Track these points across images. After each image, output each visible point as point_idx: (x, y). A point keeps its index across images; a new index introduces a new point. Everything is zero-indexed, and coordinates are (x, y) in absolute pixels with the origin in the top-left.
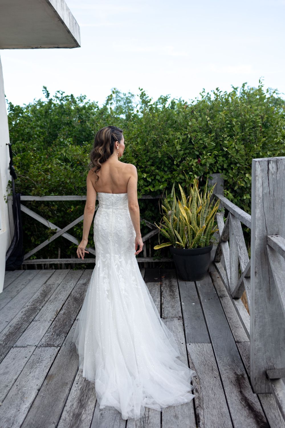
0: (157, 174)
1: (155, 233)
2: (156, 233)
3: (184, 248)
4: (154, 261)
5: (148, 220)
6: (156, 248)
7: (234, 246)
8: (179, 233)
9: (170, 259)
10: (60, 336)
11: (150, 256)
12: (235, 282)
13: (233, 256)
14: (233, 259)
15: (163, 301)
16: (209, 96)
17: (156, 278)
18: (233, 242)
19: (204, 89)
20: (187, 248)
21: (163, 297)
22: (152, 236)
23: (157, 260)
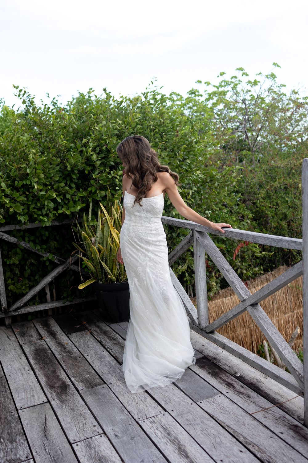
0: (67, 192)
1: (63, 268)
2: (65, 269)
3: (115, 283)
4: (64, 305)
5: (54, 254)
6: (81, 287)
7: (201, 270)
8: (106, 264)
9: (83, 299)
10: (16, 442)
11: (55, 299)
12: (204, 313)
13: (201, 282)
14: (202, 286)
15: (115, 354)
16: (55, 101)
17: (77, 325)
18: (201, 266)
19: (48, 94)
20: (119, 282)
21: (108, 348)
22: (60, 272)
23: (67, 303)
